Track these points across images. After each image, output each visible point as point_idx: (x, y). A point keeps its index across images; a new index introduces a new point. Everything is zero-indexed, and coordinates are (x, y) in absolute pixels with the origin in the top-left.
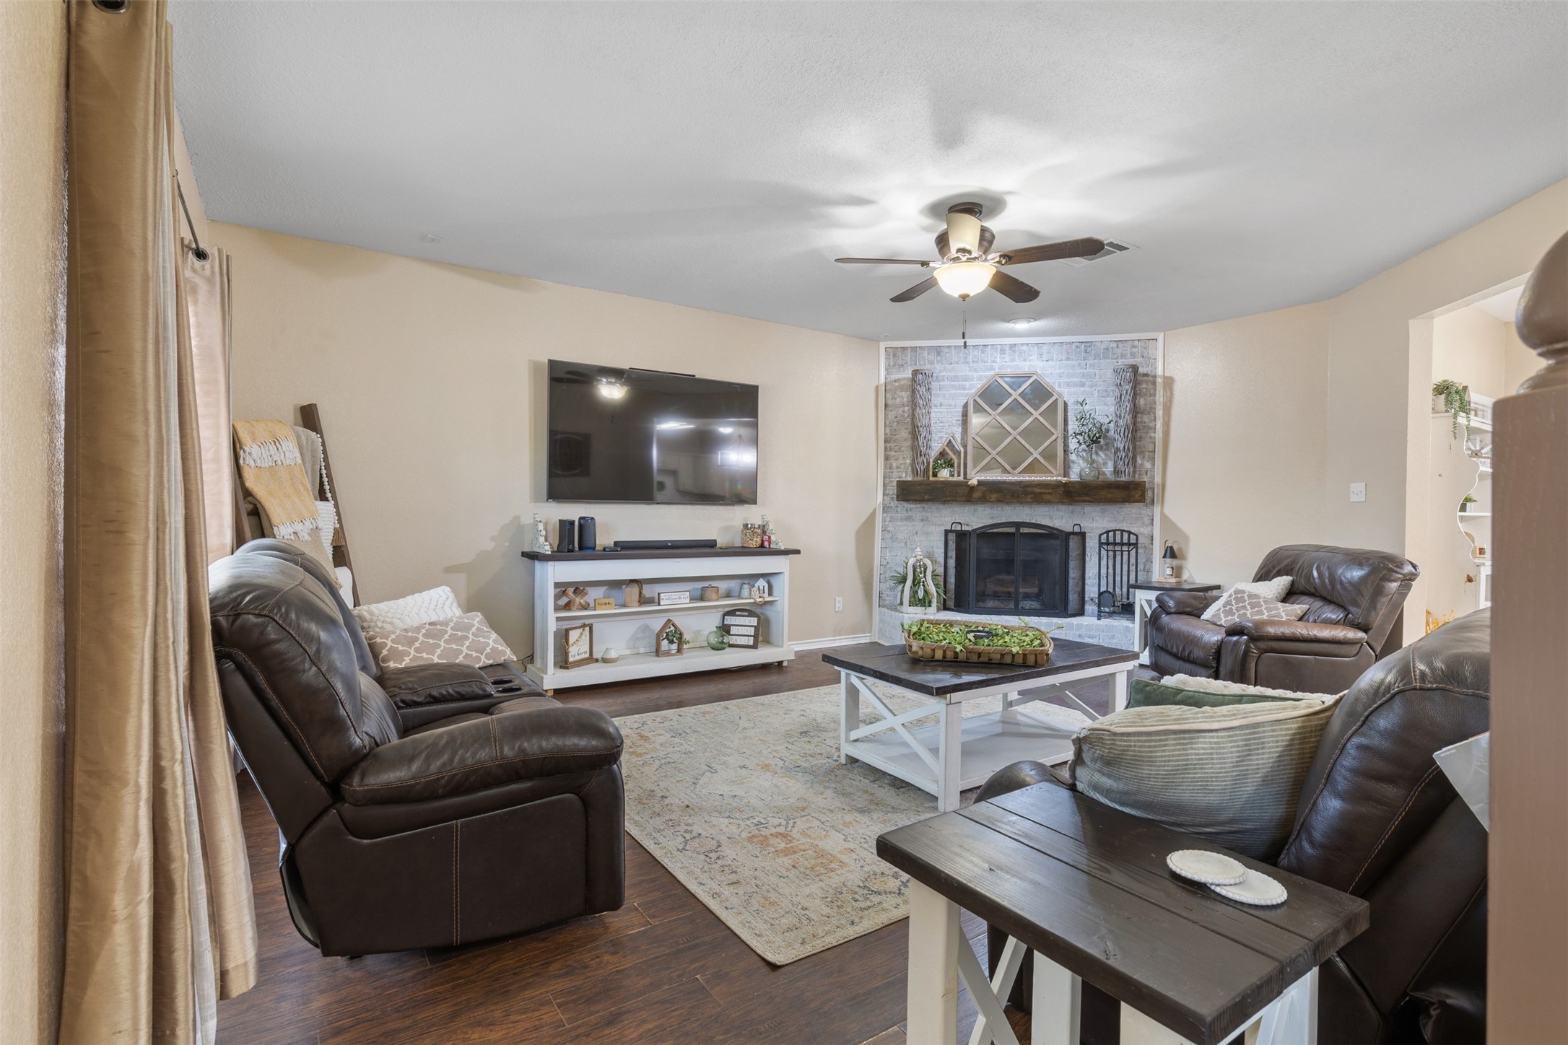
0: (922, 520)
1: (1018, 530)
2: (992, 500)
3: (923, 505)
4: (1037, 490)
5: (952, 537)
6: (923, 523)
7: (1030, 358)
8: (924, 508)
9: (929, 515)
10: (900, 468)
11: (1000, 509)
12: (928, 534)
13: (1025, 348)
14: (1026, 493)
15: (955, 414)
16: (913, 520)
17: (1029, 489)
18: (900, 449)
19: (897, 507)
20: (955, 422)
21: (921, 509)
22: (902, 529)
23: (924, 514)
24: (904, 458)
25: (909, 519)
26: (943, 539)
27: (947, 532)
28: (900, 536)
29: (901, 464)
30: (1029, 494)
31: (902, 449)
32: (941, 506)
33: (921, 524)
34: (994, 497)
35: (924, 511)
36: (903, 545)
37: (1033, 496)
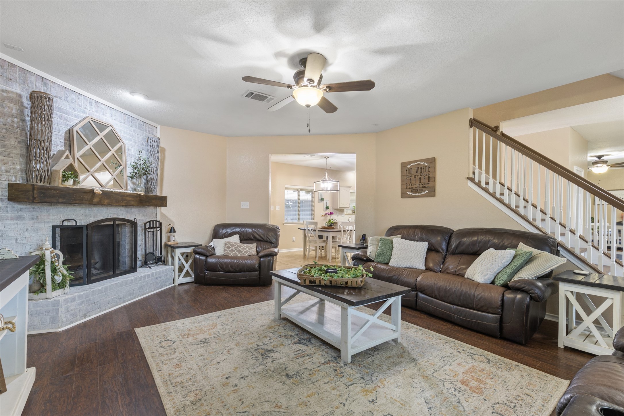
0: (33, 219)
1: (115, 222)
3: (33, 206)
4: (128, 198)
5: (58, 231)
6: (33, 221)
7: (106, 115)
8: (34, 208)
9: (38, 214)
10: (9, 172)
12: (38, 230)
13: (103, 106)
14: (123, 200)
15: (59, 137)
16: (24, 219)
17: (124, 198)
18: (9, 154)
19: (7, 207)
20: (59, 143)
21: (32, 210)
22: (13, 227)
23: (34, 213)
24: (13, 163)
25: (19, 218)
26: (51, 233)
27: (54, 228)
28: (11, 234)
29: (11, 169)
31: (11, 155)
32: (49, 207)
33: (32, 222)
35: (33, 211)
36: (14, 241)
37: (126, 202)
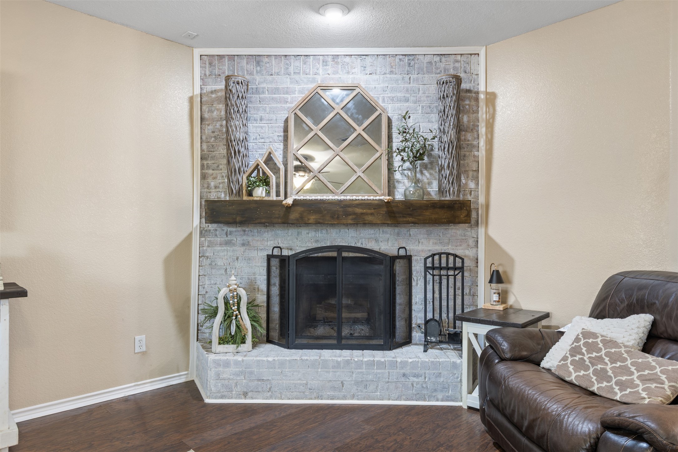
0: (243, 245)
1: (340, 253)
2: (310, 222)
3: (244, 229)
4: (359, 210)
5: (275, 262)
6: (244, 248)
7: (353, 71)
8: (244, 231)
9: (250, 239)
10: (219, 187)
11: (324, 232)
12: (249, 259)
13: (347, 59)
14: (347, 214)
15: (277, 129)
16: (234, 245)
17: (350, 209)
18: (218, 166)
21: (242, 233)
22: (222, 254)
23: (245, 238)
24: (221, 176)
25: (228, 243)
26: (265, 264)
27: (269, 258)
28: (220, 262)
29: (220, 183)
30: (350, 215)
32: (263, 229)
33: (242, 249)
34: (313, 218)
35: (244, 235)
36: (223, 272)
37: (354, 217)
